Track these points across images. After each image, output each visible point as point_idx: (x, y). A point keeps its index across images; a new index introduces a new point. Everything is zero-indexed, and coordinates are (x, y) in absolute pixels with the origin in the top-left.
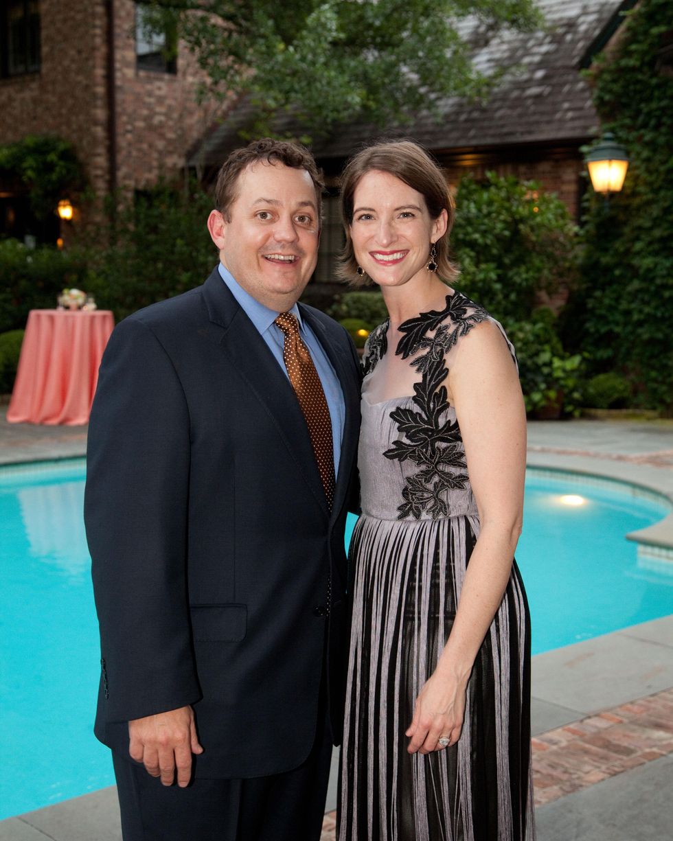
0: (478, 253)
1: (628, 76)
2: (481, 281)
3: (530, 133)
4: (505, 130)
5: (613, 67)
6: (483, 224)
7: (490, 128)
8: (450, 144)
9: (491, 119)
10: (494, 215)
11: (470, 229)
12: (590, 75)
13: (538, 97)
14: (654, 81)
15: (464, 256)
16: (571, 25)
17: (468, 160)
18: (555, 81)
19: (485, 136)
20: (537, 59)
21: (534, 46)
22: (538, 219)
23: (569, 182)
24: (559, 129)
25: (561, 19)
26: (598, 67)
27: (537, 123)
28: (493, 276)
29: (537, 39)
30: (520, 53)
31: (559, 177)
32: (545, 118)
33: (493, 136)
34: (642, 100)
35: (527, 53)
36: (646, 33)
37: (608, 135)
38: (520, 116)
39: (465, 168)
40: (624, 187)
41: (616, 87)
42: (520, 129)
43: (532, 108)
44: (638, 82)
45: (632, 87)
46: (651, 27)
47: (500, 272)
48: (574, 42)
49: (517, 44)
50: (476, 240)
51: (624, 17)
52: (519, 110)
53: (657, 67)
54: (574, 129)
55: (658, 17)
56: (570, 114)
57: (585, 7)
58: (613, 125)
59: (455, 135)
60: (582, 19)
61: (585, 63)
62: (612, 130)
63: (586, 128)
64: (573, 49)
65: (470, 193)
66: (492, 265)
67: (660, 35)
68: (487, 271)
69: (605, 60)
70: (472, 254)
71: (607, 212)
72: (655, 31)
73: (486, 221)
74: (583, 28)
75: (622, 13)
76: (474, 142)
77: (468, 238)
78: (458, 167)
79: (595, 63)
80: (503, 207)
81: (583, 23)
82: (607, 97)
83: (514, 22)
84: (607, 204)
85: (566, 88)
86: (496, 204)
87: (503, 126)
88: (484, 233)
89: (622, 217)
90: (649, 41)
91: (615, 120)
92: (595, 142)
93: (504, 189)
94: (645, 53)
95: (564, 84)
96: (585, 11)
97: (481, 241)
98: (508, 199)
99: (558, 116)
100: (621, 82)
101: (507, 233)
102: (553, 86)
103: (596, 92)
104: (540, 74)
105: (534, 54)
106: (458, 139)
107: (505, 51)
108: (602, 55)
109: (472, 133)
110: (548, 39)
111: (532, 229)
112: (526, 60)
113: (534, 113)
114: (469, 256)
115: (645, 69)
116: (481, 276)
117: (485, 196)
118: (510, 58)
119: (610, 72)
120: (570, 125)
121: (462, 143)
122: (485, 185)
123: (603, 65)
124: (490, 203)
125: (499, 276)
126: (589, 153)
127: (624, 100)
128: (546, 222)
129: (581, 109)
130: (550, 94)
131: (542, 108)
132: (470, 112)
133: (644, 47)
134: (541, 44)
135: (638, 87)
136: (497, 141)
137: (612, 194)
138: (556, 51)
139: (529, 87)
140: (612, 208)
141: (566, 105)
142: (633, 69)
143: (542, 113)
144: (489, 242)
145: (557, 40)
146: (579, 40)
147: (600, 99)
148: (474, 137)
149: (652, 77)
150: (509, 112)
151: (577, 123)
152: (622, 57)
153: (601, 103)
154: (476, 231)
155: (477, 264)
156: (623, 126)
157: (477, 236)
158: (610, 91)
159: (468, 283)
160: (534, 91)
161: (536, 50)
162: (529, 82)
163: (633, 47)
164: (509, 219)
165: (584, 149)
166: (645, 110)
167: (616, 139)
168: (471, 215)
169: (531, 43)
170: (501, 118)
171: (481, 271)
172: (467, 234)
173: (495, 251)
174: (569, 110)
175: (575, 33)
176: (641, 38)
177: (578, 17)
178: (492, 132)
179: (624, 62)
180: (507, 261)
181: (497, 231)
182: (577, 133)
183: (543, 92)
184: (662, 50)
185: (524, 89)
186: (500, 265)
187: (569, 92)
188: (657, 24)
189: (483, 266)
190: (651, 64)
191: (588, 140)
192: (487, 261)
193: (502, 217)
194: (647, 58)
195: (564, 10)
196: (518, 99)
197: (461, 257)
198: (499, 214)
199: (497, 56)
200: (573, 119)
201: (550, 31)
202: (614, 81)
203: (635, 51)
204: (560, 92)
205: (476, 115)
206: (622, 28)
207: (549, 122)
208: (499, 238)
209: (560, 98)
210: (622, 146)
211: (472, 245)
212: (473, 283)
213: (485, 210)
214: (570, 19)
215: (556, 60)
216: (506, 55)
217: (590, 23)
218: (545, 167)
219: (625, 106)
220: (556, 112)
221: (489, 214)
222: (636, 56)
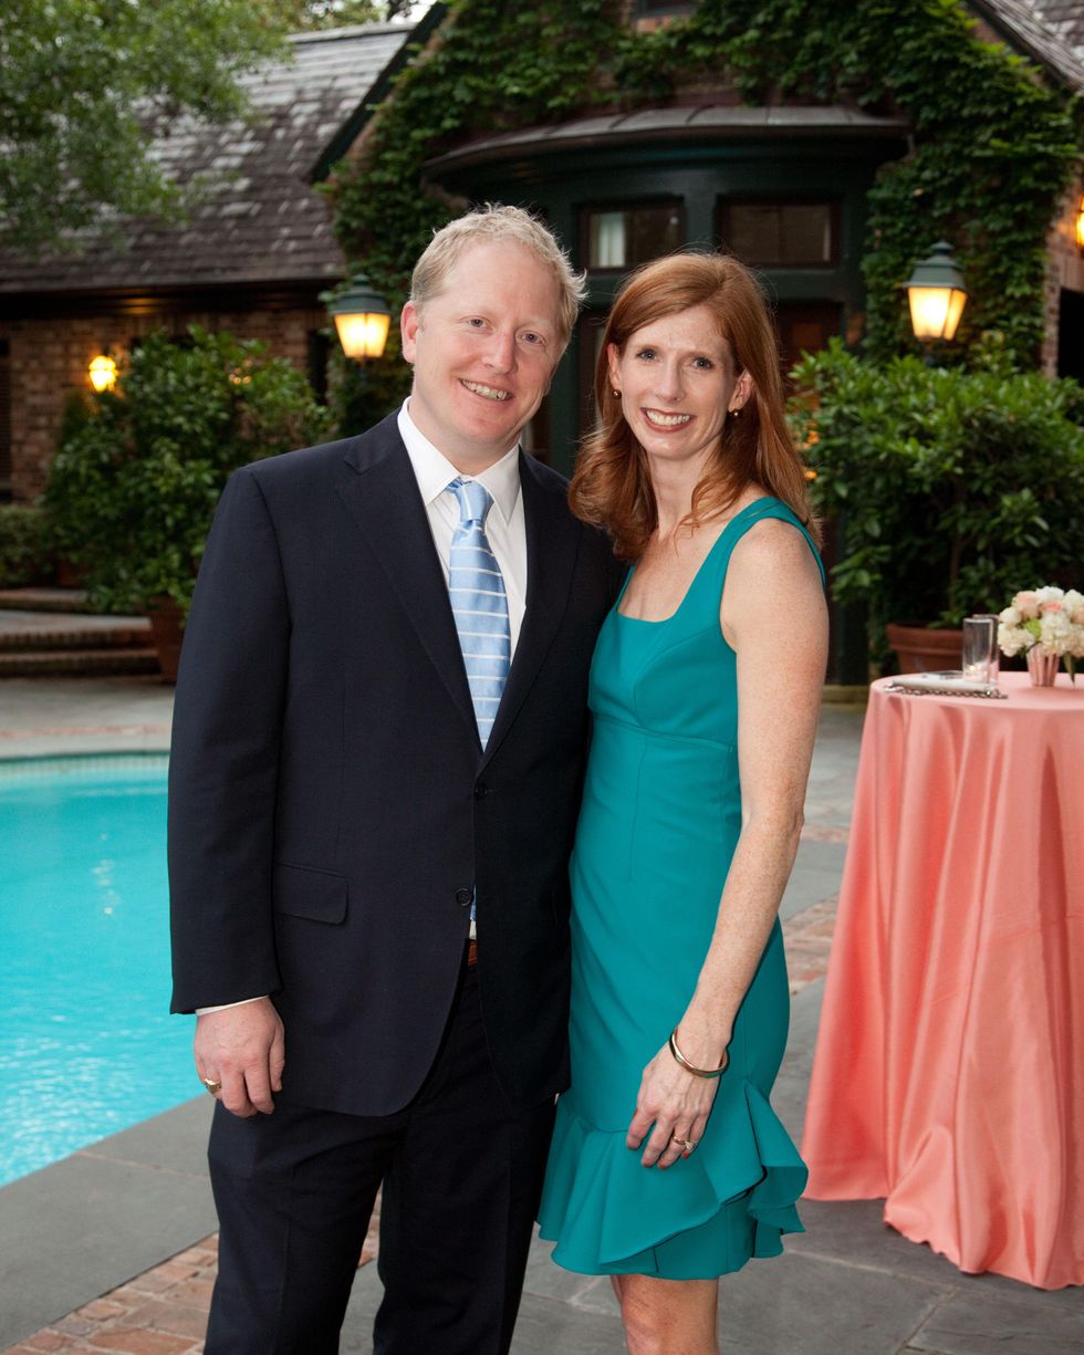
0: (183, 445)
1: (383, 196)
2: (189, 485)
3: (235, 269)
4: (197, 264)
5: (360, 181)
6: (191, 403)
7: (172, 260)
8: (115, 282)
9: (174, 247)
10: (203, 389)
11: (169, 410)
12: (327, 191)
13: (242, 218)
14: (419, 204)
15: (163, 450)
16: (282, 116)
17: (140, 307)
18: (265, 195)
19: (167, 272)
20: (235, 162)
21: (228, 143)
22: (269, 396)
23: (296, 343)
24: (278, 266)
25: (266, 106)
26: (338, 181)
27: (245, 255)
28: (207, 478)
29: (233, 133)
30: (209, 151)
31: (281, 336)
32: (257, 249)
33: (180, 272)
34: (403, 231)
35: (220, 152)
36: (405, 137)
37: (361, 277)
38: (219, 244)
39: (136, 318)
40: (385, 351)
41: (368, 211)
42: (219, 263)
43: (236, 233)
44: (397, 204)
45: (389, 212)
46: (412, 129)
47: (216, 472)
48: (289, 141)
49: (205, 138)
50: (180, 426)
51: (372, 113)
52: (215, 235)
53: (422, 185)
54: (300, 266)
55: (421, 116)
56: (292, 245)
57: (299, 92)
58: (365, 263)
59: (118, 268)
60: (296, 109)
61: (318, 174)
62: (365, 271)
63: (318, 265)
64: (289, 152)
65: (164, 356)
66: (205, 464)
67: (424, 142)
68: (199, 472)
69: (348, 170)
70: (175, 446)
71: (362, 387)
72: (417, 134)
73: (192, 398)
74: (299, 121)
75: (369, 107)
76: (150, 280)
77: (167, 423)
78: (127, 317)
79: (334, 175)
80: (215, 377)
81: (299, 114)
82: (355, 224)
83: (203, 107)
84: (363, 376)
85: (284, 207)
86: (205, 375)
87: (192, 258)
88: (191, 416)
89: (383, 394)
90: (409, 149)
91: (367, 257)
92: (340, 286)
93: (214, 352)
94: (404, 165)
95: (282, 200)
96: (300, 97)
97: (186, 427)
98: (221, 366)
99: (275, 246)
100: (374, 205)
101: (224, 416)
102: (264, 202)
103: (338, 217)
104: (242, 184)
105: (228, 155)
106: (126, 274)
107: (185, 148)
108: (344, 163)
109: (146, 266)
110: (250, 135)
111: (260, 410)
112: (220, 162)
113: (239, 242)
114: (170, 450)
115: (406, 186)
116: (190, 479)
117: (190, 360)
118: (194, 158)
119: (355, 188)
120: (293, 260)
121: (132, 281)
122: (185, 343)
123: (346, 178)
124: (197, 371)
125: (215, 479)
126: (334, 302)
127: (378, 229)
128: (280, 399)
129: (309, 237)
130: (259, 214)
131: (250, 234)
132: (140, 236)
133: (404, 156)
134: (239, 141)
135: (398, 212)
136: (187, 279)
137: (369, 361)
138: (263, 152)
139: (228, 203)
140: (369, 380)
141: (285, 231)
142: (389, 187)
143: (250, 242)
144: (198, 429)
145: (263, 136)
146: (296, 139)
147: (345, 225)
148: (149, 273)
149: (416, 198)
150: (201, 238)
151: (304, 258)
152: (373, 169)
153: (346, 232)
154: (179, 412)
155: (182, 461)
156: (378, 265)
157: (180, 420)
158: (359, 215)
159: (171, 489)
160: (236, 208)
161: (232, 148)
162: (225, 197)
163: (388, 156)
164: (227, 396)
165: (325, 296)
166: (409, 244)
167: (373, 283)
168: (170, 389)
169: (224, 139)
170: (189, 246)
171: (190, 471)
172: (165, 417)
173: (206, 442)
174: (289, 238)
175: (289, 127)
176: (398, 143)
177: (292, 105)
178: (176, 265)
179: (376, 176)
180: (224, 456)
181: (210, 413)
182: (306, 273)
183: (250, 209)
184: (429, 163)
185: (220, 206)
186: (217, 464)
187: (288, 213)
188: (420, 125)
189: (191, 464)
190: (414, 181)
191: (330, 283)
192: (195, 457)
193: (216, 393)
194: (408, 173)
195: (270, 94)
196: (212, 218)
197: (158, 451)
198: (212, 388)
199: (175, 154)
200: (297, 252)
201: (250, 122)
202: (363, 201)
203: (392, 162)
204: (275, 212)
205: (149, 239)
206: (370, 127)
207: (262, 255)
208: (212, 422)
209: (275, 221)
210: (379, 293)
211: (174, 433)
212: (179, 489)
213: (190, 381)
214: (279, 107)
215: (265, 165)
216: (188, 153)
217: (310, 115)
218: (258, 319)
219: (382, 237)
220: (273, 240)
221: (197, 388)
222: (391, 168)
